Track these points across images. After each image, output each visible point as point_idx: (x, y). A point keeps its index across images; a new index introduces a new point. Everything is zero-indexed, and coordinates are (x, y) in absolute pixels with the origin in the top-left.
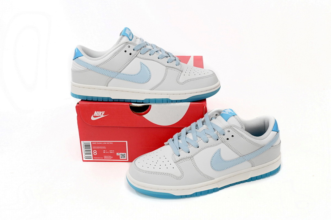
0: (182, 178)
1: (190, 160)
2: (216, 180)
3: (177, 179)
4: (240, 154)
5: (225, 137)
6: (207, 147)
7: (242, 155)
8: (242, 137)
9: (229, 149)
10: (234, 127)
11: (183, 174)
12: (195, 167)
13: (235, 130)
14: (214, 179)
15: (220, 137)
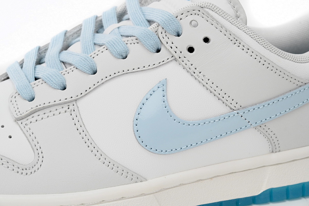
0: (35, 168)
1: (68, 113)
2: (153, 183)
3: (20, 171)
4: (230, 100)
5: (183, 43)
6: (125, 73)
7: (238, 106)
8: (237, 44)
9: (196, 83)
10: (210, 12)
11: (41, 155)
12: (83, 134)
13: (213, 19)
14: (146, 180)
15: (165, 43)
